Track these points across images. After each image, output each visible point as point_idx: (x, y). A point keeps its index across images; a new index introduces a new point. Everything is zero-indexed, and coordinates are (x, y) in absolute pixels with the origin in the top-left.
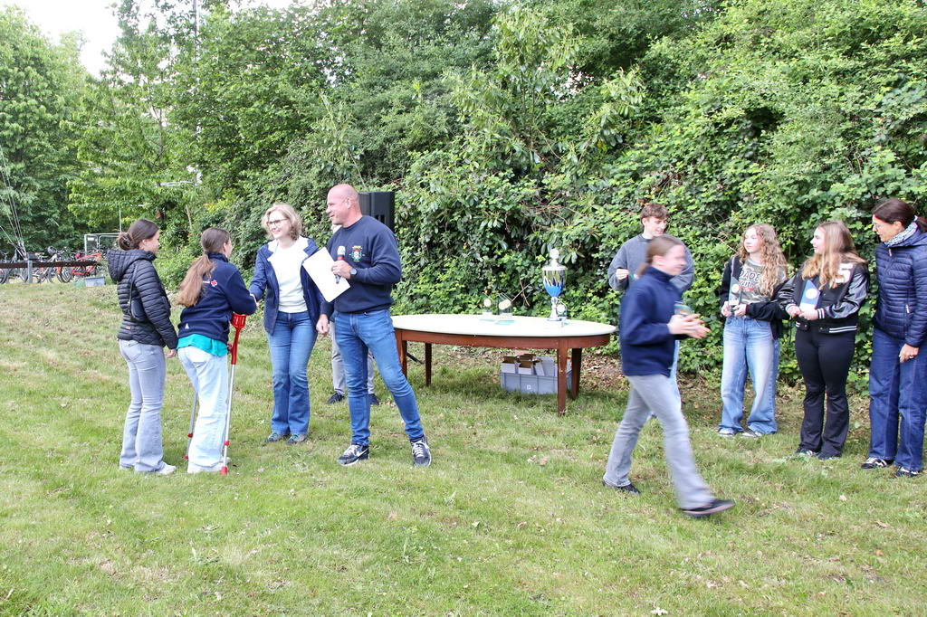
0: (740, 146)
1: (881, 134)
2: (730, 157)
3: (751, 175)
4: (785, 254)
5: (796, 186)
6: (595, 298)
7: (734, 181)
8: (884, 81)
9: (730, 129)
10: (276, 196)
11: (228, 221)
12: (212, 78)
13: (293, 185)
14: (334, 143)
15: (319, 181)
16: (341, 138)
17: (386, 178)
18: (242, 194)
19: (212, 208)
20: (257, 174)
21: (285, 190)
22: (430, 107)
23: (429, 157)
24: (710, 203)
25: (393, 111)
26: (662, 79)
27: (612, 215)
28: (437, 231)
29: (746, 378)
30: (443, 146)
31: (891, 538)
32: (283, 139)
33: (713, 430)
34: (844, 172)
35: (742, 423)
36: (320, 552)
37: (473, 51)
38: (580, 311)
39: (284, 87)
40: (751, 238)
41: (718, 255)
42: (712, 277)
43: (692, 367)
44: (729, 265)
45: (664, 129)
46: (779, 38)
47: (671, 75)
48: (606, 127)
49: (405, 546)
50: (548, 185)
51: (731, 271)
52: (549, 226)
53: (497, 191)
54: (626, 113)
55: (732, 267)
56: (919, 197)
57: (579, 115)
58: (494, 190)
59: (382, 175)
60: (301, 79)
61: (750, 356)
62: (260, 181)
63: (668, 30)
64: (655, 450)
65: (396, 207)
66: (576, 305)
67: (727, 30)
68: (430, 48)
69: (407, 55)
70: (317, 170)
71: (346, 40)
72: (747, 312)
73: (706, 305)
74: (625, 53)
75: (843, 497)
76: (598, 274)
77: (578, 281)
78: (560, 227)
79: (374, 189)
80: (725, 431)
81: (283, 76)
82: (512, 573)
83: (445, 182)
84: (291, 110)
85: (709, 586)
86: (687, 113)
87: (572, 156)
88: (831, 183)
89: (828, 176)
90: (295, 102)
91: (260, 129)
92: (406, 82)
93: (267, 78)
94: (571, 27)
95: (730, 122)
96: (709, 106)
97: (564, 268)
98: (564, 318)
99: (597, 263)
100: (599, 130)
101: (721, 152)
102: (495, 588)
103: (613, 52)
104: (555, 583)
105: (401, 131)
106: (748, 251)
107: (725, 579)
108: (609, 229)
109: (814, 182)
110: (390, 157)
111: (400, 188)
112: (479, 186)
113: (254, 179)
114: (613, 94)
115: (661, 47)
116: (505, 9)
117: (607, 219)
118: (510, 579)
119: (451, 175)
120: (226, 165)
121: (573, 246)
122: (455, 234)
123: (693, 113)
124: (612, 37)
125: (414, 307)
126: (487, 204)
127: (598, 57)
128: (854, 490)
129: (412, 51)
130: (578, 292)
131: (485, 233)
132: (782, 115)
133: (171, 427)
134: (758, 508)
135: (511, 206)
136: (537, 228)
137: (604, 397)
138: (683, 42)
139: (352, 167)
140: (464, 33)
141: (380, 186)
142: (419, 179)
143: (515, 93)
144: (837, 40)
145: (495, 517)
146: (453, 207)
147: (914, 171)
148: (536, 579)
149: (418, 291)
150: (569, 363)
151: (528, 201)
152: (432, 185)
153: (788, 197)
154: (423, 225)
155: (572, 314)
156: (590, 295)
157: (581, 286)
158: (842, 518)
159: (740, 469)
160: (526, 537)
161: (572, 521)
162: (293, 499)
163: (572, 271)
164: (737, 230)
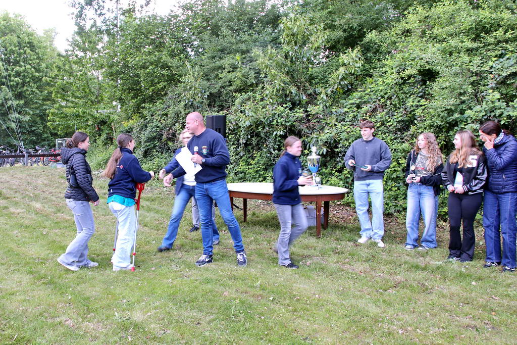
0: (415, 90)
1: (492, 83)
2: (410, 96)
3: (421, 106)
4: (441, 149)
5: (446, 112)
6: (336, 174)
7: (412, 109)
8: (494, 54)
9: (410, 81)
10: (161, 118)
11: (135, 131)
12: (126, 53)
13: (170, 112)
14: (193, 89)
15: (185, 110)
16: (197, 86)
17: (222, 108)
18: (143, 117)
19: (126, 125)
20: (151, 106)
21: (166, 115)
22: (246, 69)
23: (245, 96)
24: (399, 121)
25: (225, 71)
26: (372, 53)
27: (346, 128)
28: (249, 137)
29: (420, 217)
30: (253, 90)
31: (500, 305)
32: (165, 86)
33: (402, 246)
34: (472, 104)
35: (418, 242)
36: (186, 314)
37: (269, 38)
38: (328, 180)
39: (165, 58)
40: (421, 141)
41: (403, 150)
42: (400, 162)
43: (390, 211)
44: (410, 155)
45: (374, 80)
46: (436, 31)
47: (377, 51)
48: (342, 80)
49: (232, 311)
50: (310, 112)
51: (412, 158)
52: (311, 134)
53: (282, 115)
54: (353, 72)
55: (412, 156)
56: (513, 118)
57: (327, 73)
58: (280, 114)
59: (219, 106)
60: (175, 54)
61: (422, 205)
62: (153, 110)
63: (376, 27)
64: (370, 257)
65: (227, 124)
66: (326, 177)
67: (408, 27)
68: (246, 37)
69: (233, 40)
70: (184, 104)
71: (199, 33)
72: (421, 181)
73: (397, 177)
74: (352, 39)
75: (474, 283)
76: (338, 160)
77: (327, 164)
78: (317, 135)
79: (215, 114)
80: (408, 247)
81: (165, 52)
82: (291, 325)
83: (254, 110)
84: (169, 71)
85: (400, 332)
86: (386, 72)
87: (323, 96)
88: (465, 110)
89: (464, 106)
90: (171, 67)
91: (152, 81)
92: (232, 55)
93: (156, 53)
94: (322, 25)
95: (409, 77)
96: (398, 68)
97: (319, 157)
98: (319, 185)
99: (338, 154)
100: (338, 81)
101: (405, 93)
102: (282, 334)
103: (346, 39)
104: (315, 331)
105: (230, 82)
106: (420, 147)
107: (409, 328)
108: (344, 135)
109: (456, 110)
110: (224, 96)
111: (229, 113)
112: (273, 112)
113: (149, 109)
114: (346, 61)
115: (371, 36)
116: (286, 15)
117: (343, 130)
118: (290, 329)
119: (257, 106)
120: (134, 101)
121: (324, 145)
122: (259, 138)
123: (389, 72)
124: (345, 31)
125: (237, 178)
126: (277, 122)
127: (337, 42)
128: (480, 279)
129: (236, 38)
130: (327, 170)
131: (276, 138)
132: (438, 73)
133: (104, 245)
134: (427, 289)
135: (290, 123)
136: (305, 135)
137: (342, 228)
138: (384, 33)
139: (203, 102)
140: (264, 29)
141: (218, 112)
142: (239, 108)
143: (292, 62)
144: (467, 32)
145: (282, 294)
146: (258, 124)
147: (511, 103)
148: (305, 328)
149: (239, 170)
150: (322, 209)
151: (300, 121)
152: (247, 112)
153: (442, 118)
154: (242, 133)
155: (324, 182)
156: (333, 172)
157: (329, 167)
158: (473, 294)
159: (417, 267)
160: (299, 306)
161: (324, 296)
162: (171, 285)
163: (324, 159)
164: (414, 136)
